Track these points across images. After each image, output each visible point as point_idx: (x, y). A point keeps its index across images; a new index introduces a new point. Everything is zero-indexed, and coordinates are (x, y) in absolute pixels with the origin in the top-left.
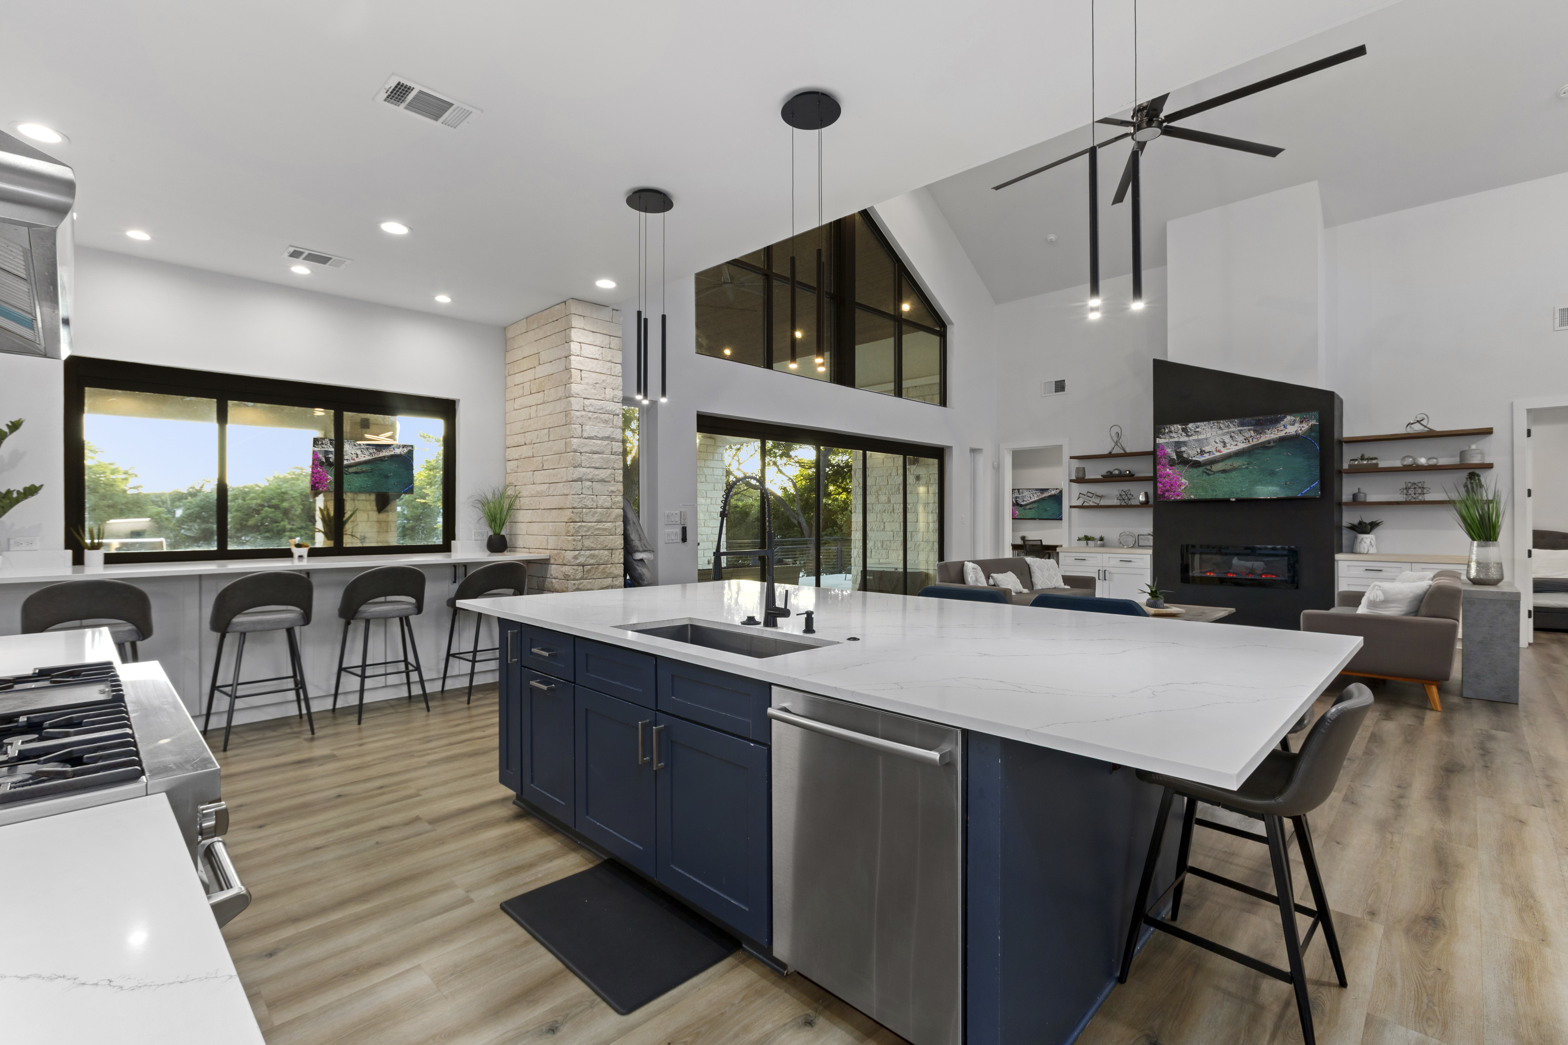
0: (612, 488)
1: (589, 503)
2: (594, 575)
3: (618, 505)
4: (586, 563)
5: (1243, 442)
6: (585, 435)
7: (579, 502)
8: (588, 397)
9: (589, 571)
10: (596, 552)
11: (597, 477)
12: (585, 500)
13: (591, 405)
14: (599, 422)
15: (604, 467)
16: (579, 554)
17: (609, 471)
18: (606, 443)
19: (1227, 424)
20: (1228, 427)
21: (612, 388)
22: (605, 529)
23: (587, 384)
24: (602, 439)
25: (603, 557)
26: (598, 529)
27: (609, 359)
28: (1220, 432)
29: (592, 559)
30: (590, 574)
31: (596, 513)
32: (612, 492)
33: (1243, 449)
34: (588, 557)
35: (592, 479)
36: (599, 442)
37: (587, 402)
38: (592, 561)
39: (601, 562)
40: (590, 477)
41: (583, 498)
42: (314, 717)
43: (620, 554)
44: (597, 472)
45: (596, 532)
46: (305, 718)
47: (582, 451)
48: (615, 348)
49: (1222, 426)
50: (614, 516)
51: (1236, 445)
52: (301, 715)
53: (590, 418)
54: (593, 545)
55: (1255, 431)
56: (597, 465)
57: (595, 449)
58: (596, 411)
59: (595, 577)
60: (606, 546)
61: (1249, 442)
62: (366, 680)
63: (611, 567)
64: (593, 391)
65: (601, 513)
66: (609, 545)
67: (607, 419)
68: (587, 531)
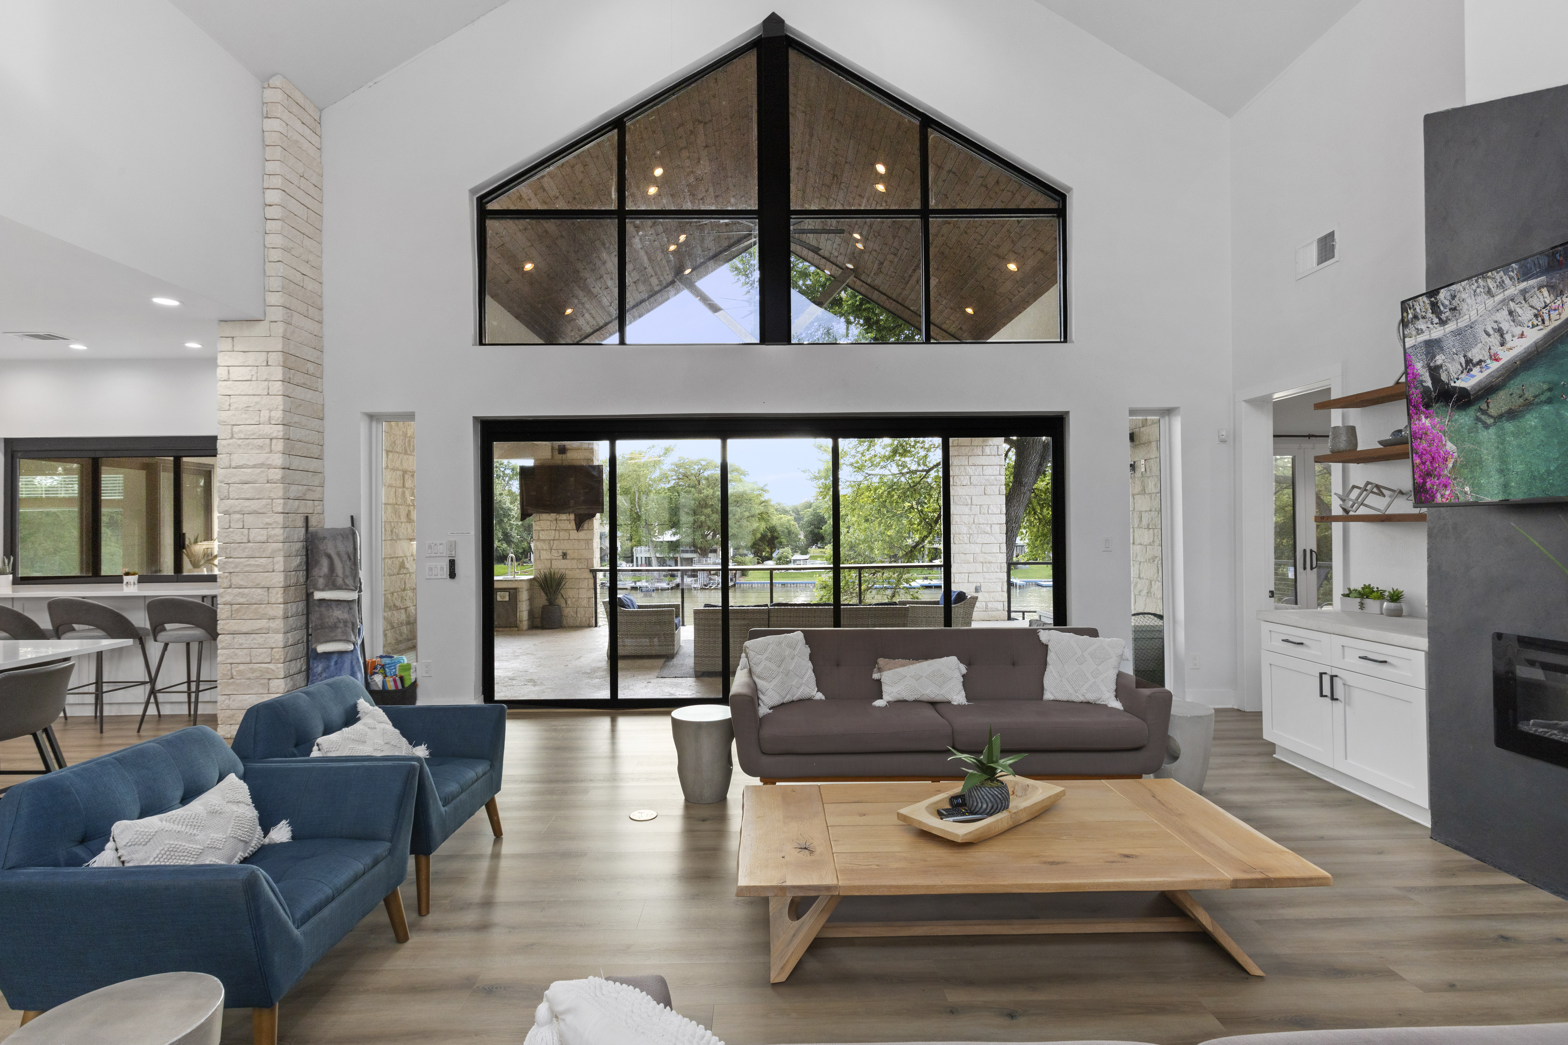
0: (267, 520)
1: (238, 538)
2: (244, 614)
3: (275, 538)
4: (234, 602)
5: (1533, 326)
6: (233, 465)
7: (227, 536)
8: (237, 423)
9: (237, 610)
10: (246, 591)
11: (248, 509)
12: (233, 535)
13: (241, 431)
14: (252, 449)
15: (257, 497)
16: (224, 592)
17: (264, 502)
18: (258, 470)
19: (1498, 277)
20: (1501, 285)
21: (269, 409)
22: (258, 566)
23: (236, 409)
24: (254, 466)
25: (255, 597)
26: (249, 565)
27: (264, 377)
28: (1490, 302)
29: (242, 597)
30: (240, 614)
31: (246, 548)
32: (267, 524)
33: (1536, 344)
34: (237, 595)
35: (241, 511)
36: (249, 470)
37: (236, 429)
38: (241, 600)
39: (253, 601)
40: (238, 509)
41: (230, 532)
42: (105, 720)
43: (277, 593)
44: (247, 503)
45: (247, 569)
46: (98, 719)
47: (230, 482)
48: (274, 364)
49: (1491, 284)
50: (270, 550)
51: (1522, 335)
52: (96, 717)
53: (239, 446)
54: (242, 583)
55: (1551, 288)
56: (248, 496)
57: (245, 478)
58: (247, 437)
59: (245, 617)
60: (258, 584)
61: (1543, 321)
62: (200, 694)
63: (265, 607)
64: (244, 416)
65: (251, 548)
66: (263, 584)
67: (261, 444)
68: (236, 567)
